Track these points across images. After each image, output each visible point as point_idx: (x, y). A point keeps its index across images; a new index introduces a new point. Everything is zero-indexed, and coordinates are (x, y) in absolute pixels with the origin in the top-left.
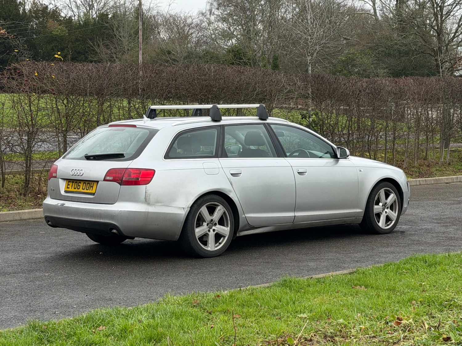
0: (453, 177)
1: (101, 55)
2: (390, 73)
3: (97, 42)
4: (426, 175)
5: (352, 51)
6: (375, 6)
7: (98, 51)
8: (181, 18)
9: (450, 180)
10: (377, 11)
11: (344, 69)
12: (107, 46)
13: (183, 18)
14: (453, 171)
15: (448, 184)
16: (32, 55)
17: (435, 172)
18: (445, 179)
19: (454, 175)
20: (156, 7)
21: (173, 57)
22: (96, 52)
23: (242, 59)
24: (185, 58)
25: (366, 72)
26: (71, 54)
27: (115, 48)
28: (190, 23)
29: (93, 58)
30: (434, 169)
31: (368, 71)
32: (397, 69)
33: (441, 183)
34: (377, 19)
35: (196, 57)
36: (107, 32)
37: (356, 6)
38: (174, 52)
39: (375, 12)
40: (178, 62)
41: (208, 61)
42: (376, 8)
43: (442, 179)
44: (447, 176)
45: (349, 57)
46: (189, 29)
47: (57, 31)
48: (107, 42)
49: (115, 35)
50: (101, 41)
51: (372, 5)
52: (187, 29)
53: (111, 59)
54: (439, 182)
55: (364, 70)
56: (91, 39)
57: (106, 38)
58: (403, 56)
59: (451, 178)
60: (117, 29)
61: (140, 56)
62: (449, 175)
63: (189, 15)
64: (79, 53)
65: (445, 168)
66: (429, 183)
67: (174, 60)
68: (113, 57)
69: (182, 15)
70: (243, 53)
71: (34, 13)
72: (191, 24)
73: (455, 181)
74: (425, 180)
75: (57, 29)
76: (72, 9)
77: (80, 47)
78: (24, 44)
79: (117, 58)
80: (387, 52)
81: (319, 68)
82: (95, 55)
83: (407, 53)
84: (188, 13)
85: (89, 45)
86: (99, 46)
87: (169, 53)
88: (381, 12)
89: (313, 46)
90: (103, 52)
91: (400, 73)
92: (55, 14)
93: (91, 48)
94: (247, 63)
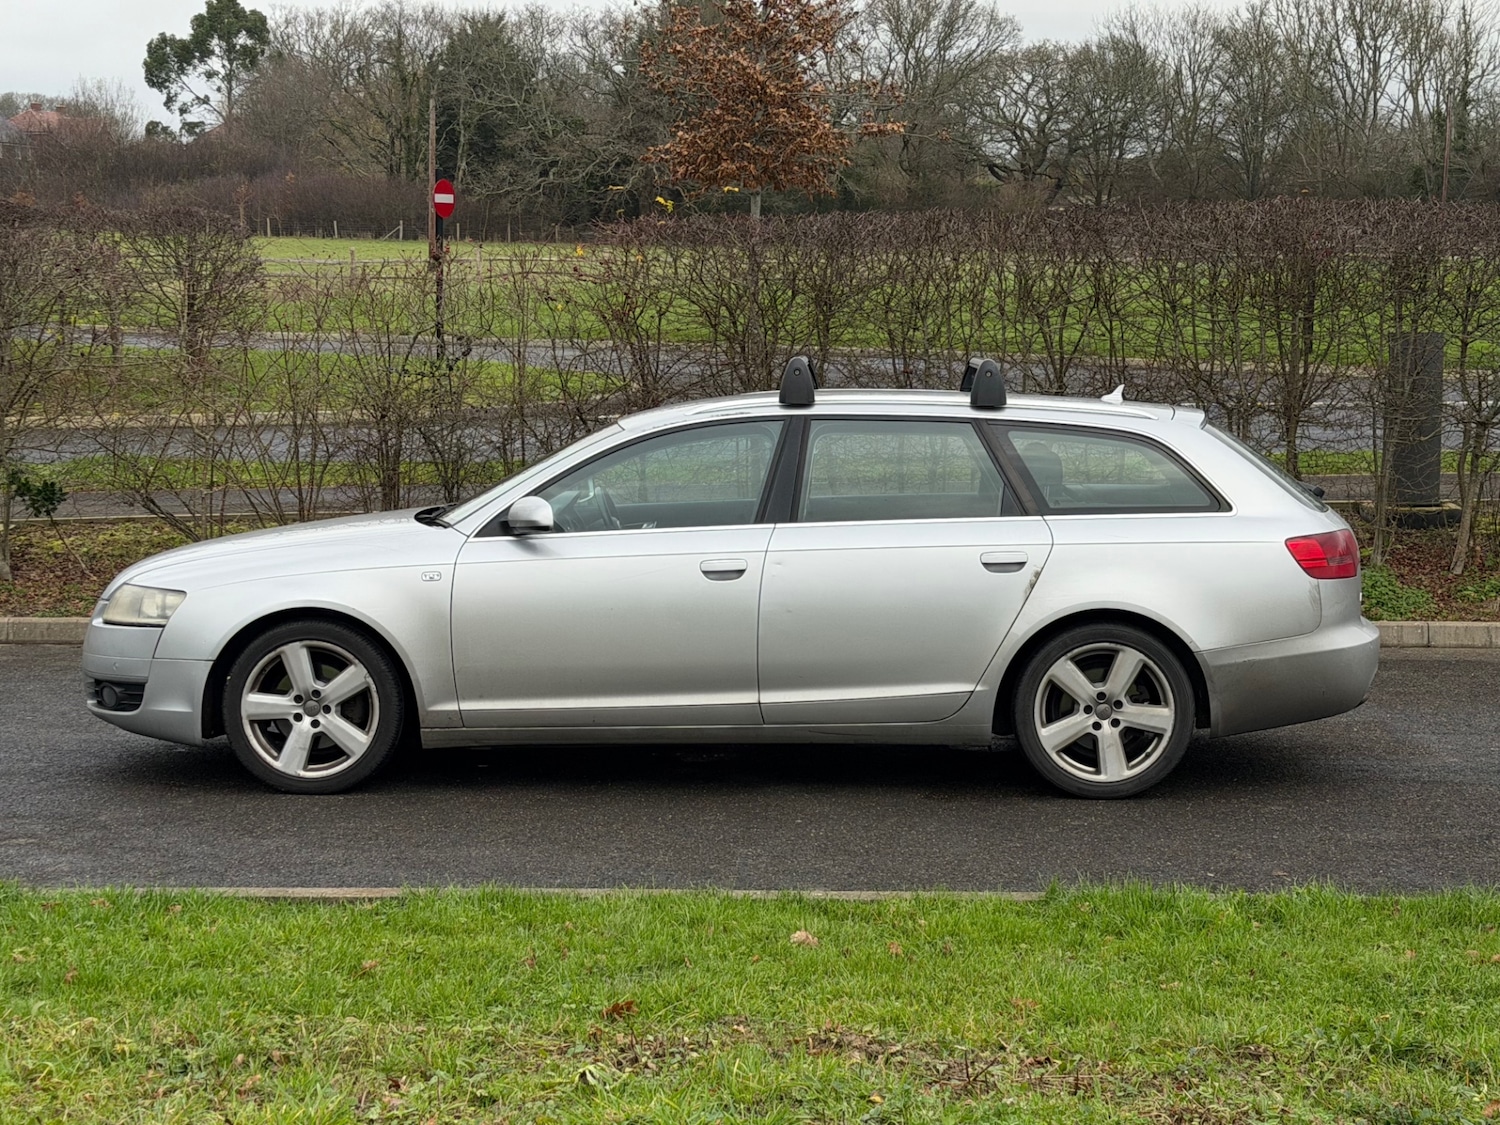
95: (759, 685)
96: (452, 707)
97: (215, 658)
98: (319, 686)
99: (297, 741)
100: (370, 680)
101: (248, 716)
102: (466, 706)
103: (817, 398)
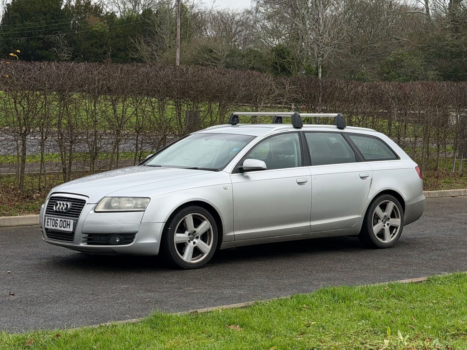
0: (461, 190)
1: (142, 52)
2: (441, 75)
3: (138, 39)
4: (432, 187)
5: (401, 51)
6: (427, 4)
7: (139, 49)
8: (229, 16)
9: (457, 193)
10: (430, 10)
11: (392, 71)
12: (148, 44)
13: (231, 15)
14: (464, 183)
15: (454, 198)
16: (71, 51)
17: (442, 185)
18: (451, 192)
19: (463, 188)
20: (200, 4)
21: (215, 56)
22: (137, 50)
23: (285, 58)
24: (228, 56)
25: (414, 74)
26: (111, 50)
27: (156, 45)
28: (238, 20)
29: (134, 55)
30: (443, 181)
31: (417, 73)
32: (448, 71)
33: (446, 197)
34: (429, 19)
35: (239, 56)
36: (149, 29)
37: (408, 4)
38: (215, 50)
39: (428, 11)
40: (219, 60)
41: (251, 60)
42: (429, 7)
43: (448, 192)
44: (455, 189)
45: (398, 58)
46: (237, 27)
47: (98, 27)
48: (149, 39)
49: (157, 32)
50: (142, 37)
51: (425, 4)
52: (234, 26)
53: (152, 56)
54: (444, 196)
55: (412, 72)
56: (132, 36)
57: (148, 35)
58: (455, 58)
59: (458, 191)
60: (159, 26)
61: (177, 54)
62: (457, 188)
63: (238, 12)
64: (119, 49)
65: (456, 179)
66: (432, 196)
67: (215, 58)
68: (153, 55)
69: (230, 12)
70: (288, 52)
71: (76, 9)
72: (238, 22)
73: (462, 194)
74: (428, 193)
75: (98, 25)
76: (118, 5)
77: (120, 44)
78: (65, 40)
79: (158, 55)
80: (438, 53)
81: (365, 68)
82: (136, 52)
83: (459, 55)
84: (237, 10)
85: (130, 42)
86: (140, 43)
87: (211, 51)
88: (433, 11)
89: (324, 47)
90: (144, 50)
91: (451, 75)
92: (97, 10)
93: (132, 45)
94: (291, 63)
95: (310, 220)
96: (232, 234)
97: (166, 221)
98: (195, 229)
99: (190, 250)
100: (211, 226)
101: (176, 242)
102: (236, 233)
103: (304, 125)
